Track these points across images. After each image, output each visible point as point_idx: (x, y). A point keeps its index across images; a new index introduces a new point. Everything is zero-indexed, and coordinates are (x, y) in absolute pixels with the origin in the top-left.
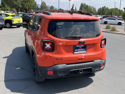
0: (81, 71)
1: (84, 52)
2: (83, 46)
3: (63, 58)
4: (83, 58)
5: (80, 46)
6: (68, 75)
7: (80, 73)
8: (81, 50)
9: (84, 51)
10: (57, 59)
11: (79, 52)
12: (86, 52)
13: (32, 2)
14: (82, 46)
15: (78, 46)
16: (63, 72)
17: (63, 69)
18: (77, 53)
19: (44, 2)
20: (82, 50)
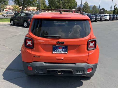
0: (59, 72)
1: (64, 53)
2: (64, 46)
3: (40, 56)
4: (62, 59)
5: (60, 46)
6: (45, 74)
7: (59, 73)
8: (61, 50)
9: (64, 51)
10: (35, 56)
11: (58, 52)
12: (67, 53)
13: (73, 2)
14: (62, 46)
15: (58, 46)
16: (40, 69)
17: (40, 67)
18: (56, 52)
19: (86, 2)
20: (63, 50)
